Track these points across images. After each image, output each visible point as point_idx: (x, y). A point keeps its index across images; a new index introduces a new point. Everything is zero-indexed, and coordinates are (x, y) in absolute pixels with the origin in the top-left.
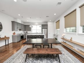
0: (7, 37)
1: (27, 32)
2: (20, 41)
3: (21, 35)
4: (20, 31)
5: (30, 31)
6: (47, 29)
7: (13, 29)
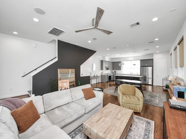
0: (98, 76)
1: (115, 72)
2: (108, 82)
3: (109, 75)
4: (107, 70)
5: (120, 70)
6: (153, 66)
7: (102, 69)
